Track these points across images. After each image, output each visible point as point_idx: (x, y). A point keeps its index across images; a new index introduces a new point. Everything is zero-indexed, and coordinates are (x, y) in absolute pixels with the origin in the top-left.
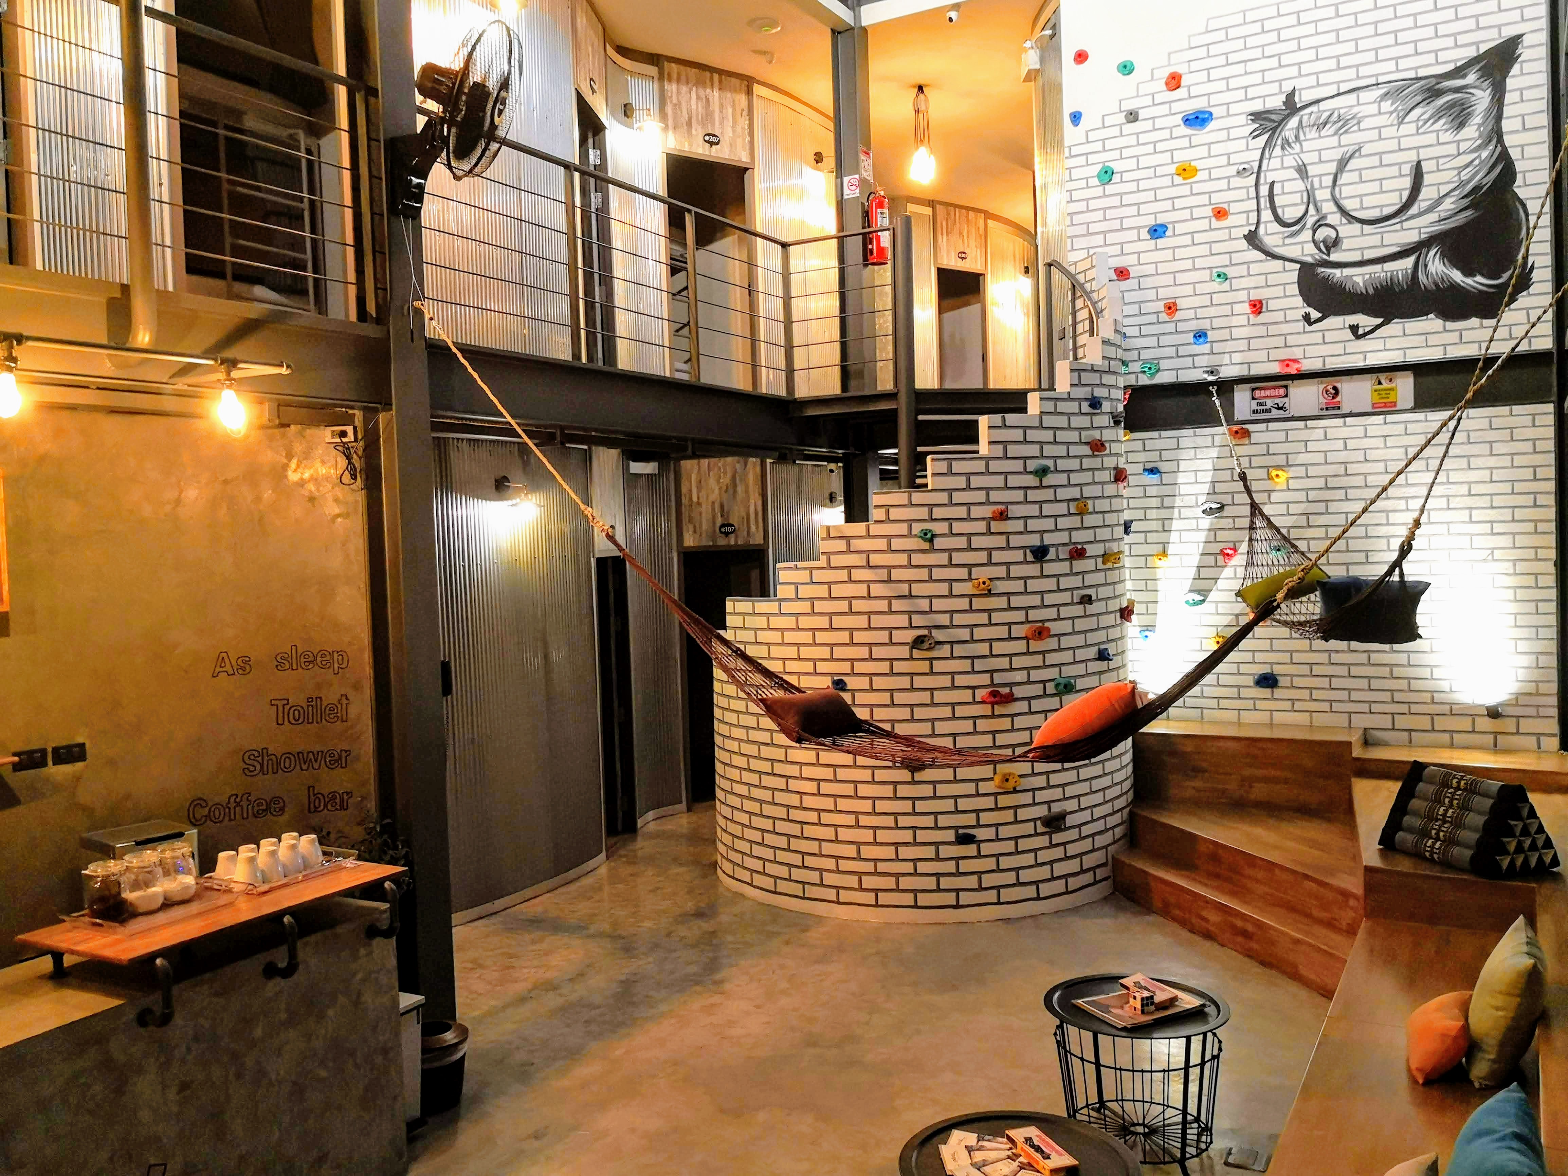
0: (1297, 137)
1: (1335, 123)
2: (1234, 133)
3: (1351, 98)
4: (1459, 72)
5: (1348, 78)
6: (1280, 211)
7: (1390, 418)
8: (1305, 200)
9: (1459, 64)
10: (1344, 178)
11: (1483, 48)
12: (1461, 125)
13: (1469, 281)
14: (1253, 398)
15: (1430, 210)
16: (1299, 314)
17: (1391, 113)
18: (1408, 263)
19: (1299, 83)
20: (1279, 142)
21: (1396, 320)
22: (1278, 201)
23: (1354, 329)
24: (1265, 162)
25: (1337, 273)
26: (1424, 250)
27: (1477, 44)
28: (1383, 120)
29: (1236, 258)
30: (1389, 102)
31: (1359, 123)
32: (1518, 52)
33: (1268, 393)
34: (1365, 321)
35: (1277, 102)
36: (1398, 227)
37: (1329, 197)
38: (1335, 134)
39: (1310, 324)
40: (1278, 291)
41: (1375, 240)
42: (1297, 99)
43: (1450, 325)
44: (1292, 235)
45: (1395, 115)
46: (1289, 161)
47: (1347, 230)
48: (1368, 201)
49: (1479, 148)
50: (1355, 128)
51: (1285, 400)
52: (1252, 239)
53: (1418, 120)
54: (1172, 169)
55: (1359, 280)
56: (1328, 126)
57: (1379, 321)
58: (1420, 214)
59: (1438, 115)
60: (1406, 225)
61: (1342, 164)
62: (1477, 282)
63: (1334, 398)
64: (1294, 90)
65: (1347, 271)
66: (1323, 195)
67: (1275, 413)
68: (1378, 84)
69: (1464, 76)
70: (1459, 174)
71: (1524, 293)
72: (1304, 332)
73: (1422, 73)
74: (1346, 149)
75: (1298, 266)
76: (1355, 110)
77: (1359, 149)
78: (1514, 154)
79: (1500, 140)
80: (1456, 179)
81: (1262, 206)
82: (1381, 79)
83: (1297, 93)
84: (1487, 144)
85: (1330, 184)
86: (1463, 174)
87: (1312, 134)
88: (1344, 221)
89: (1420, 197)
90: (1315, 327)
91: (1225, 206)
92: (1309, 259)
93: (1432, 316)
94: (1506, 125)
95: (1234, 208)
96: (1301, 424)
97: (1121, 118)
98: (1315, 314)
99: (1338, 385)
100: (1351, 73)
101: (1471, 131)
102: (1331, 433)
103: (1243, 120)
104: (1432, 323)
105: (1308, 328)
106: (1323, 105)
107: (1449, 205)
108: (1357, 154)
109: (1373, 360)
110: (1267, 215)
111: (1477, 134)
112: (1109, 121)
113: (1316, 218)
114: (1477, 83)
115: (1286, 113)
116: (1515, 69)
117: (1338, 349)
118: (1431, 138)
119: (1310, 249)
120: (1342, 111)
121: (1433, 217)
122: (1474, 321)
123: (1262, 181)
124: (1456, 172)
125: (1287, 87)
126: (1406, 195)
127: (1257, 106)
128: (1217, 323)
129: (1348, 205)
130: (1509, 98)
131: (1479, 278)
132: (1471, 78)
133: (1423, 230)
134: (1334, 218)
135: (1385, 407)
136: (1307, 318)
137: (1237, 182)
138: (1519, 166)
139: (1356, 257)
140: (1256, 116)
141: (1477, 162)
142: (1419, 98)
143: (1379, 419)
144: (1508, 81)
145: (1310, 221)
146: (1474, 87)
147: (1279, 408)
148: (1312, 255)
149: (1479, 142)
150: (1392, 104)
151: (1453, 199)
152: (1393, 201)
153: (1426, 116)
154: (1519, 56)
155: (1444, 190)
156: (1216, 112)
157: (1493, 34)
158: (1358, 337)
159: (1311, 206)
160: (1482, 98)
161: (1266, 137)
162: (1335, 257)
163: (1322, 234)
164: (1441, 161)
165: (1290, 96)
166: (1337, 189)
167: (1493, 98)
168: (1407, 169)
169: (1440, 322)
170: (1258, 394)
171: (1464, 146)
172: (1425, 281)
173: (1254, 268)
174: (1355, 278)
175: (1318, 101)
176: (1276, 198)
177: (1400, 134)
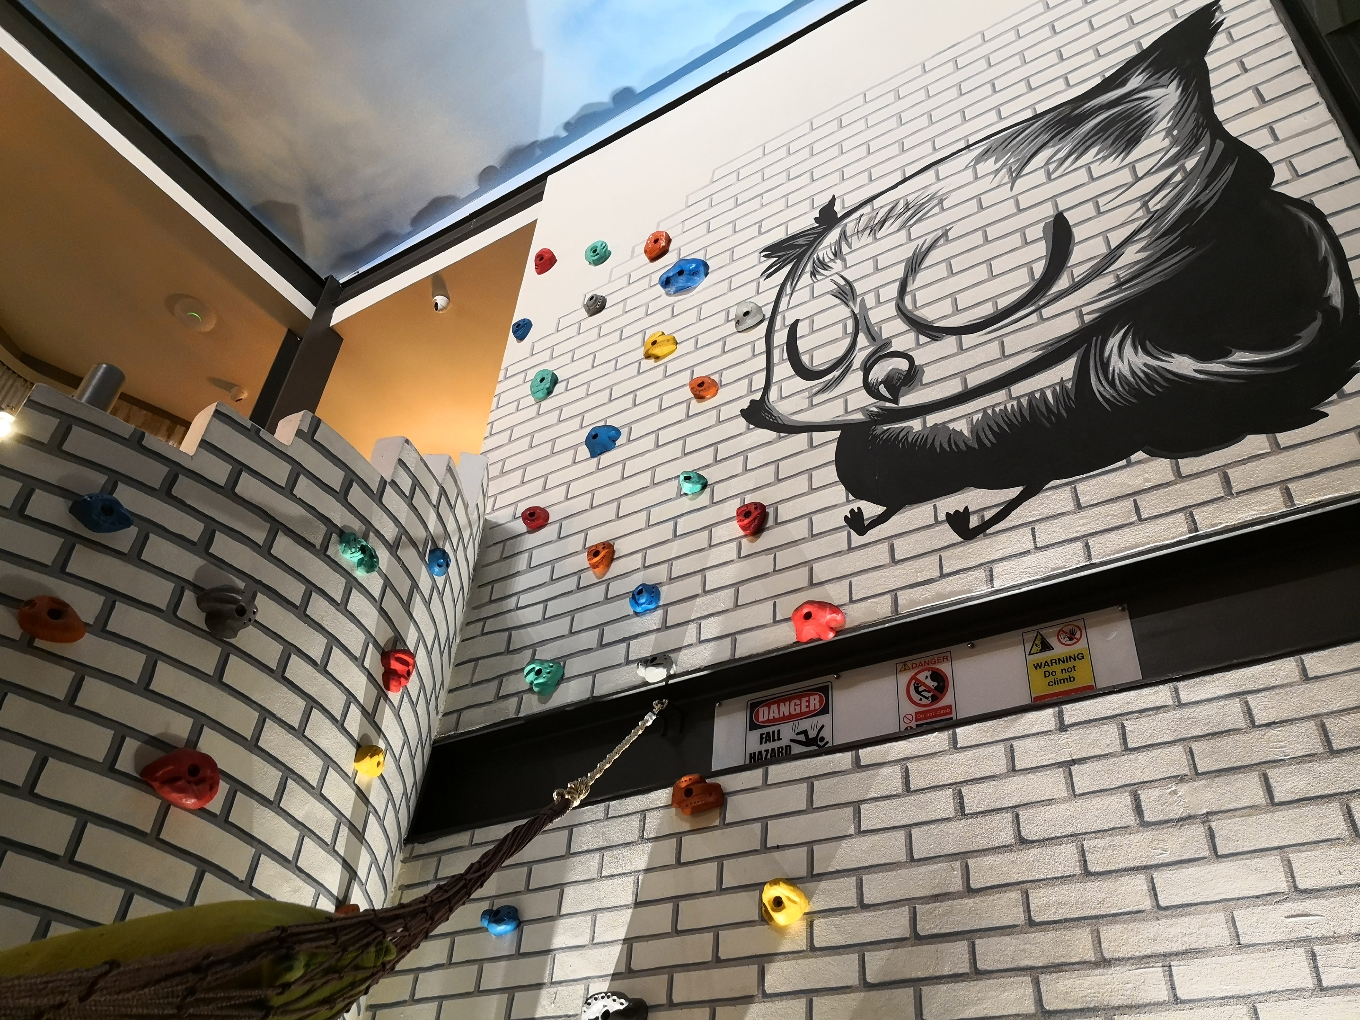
1: (900, 215)
5: (918, 158)
7: (1073, 712)
8: (850, 329)
14: (753, 726)
15: (1096, 273)
16: (838, 517)
17: (997, 172)
19: (840, 190)
20: (809, 268)
21: (1053, 483)
29: (725, 449)
31: (941, 202)
33: (785, 709)
34: (982, 500)
35: (806, 222)
39: (862, 531)
40: (800, 485)
43: (1188, 465)
44: (826, 388)
46: (825, 285)
50: (937, 209)
51: (824, 720)
54: (640, 353)
55: (962, 427)
58: (1076, 286)
63: (935, 699)
64: (833, 200)
70: (1145, 205)
72: (850, 549)
74: (920, 242)
75: (837, 434)
77: (945, 234)
78: (1256, 141)
86: (1151, 204)
90: (873, 534)
91: (715, 378)
94: (1224, 111)
95: (729, 376)
97: (581, 313)
98: (871, 510)
99: (945, 667)
100: (922, 151)
102: (920, 774)
103: (755, 259)
104: (1144, 469)
105: (857, 540)
109: (1010, 577)
110: (783, 369)
112: (566, 321)
114: (1150, 82)
116: (1219, 40)
117: (926, 568)
121: (1106, 282)
126: (1039, 269)
128: (680, 568)
130: (1217, 78)
131: (1240, 356)
132: (1135, 82)
133: (1085, 310)
137: (736, 340)
138: (1273, 155)
143: (1045, 718)
148: (863, 410)
150: (996, 162)
151: (1143, 244)
156: (713, 262)
157: (1163, 20)
164: (1101, 201)
169: (1163, 464)
170: (764, 714)
172: (1109, 392)
173: (754, 458)
177: (1016, 191)
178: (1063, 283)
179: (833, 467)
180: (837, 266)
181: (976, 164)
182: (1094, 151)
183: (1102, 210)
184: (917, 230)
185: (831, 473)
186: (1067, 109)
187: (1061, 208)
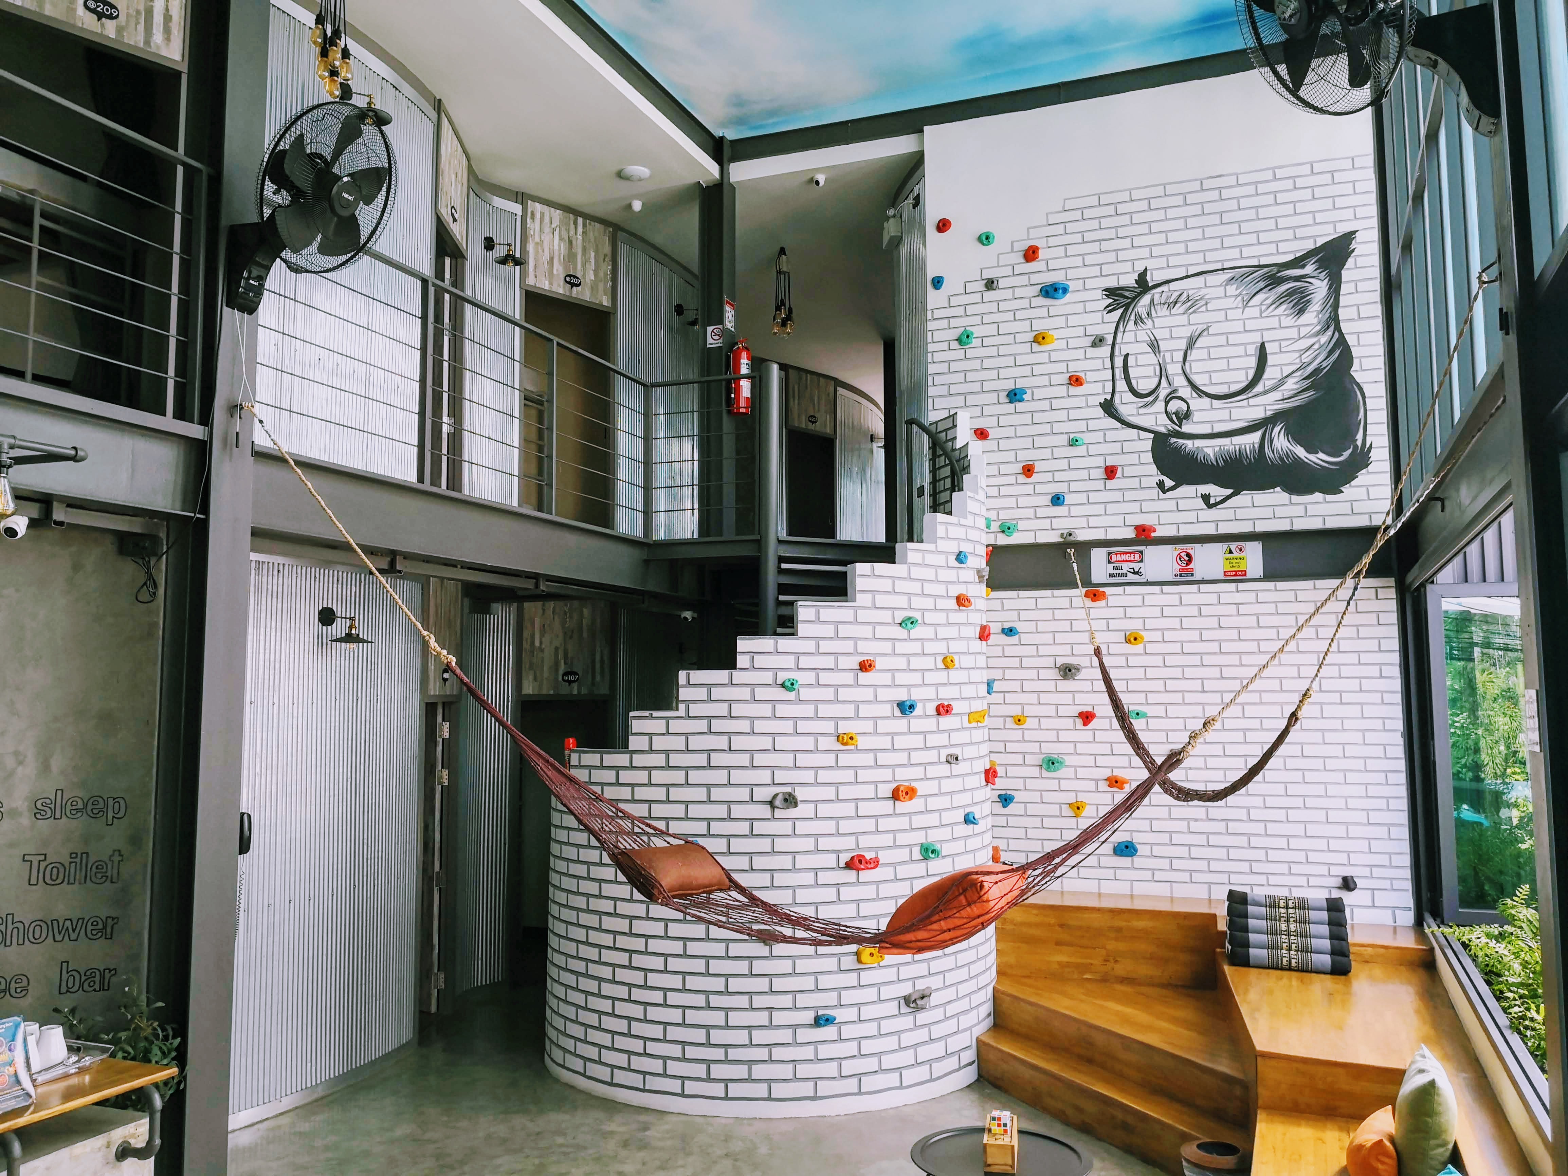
0: (1149, 314)
1: (1185, 303)
2: (1090, 306)
3: (1199, 281)
4: (1298, 262)
5: (1196, 263)
6: (1134, 382)
7: (1242, 586)
8: (1158, 373)
9: (1298, 255)
10: (1193, 355)
11: (1320, 242)
12: (1301, 312)
13: (1312, 457)
14: (1109, 562)
15: (1274, 388)
17: (1237, 296)
18: (1254, 438)
19: (1150, 264)
20: (1133, 317)
21: (1245, 492)
22: (1132, 372)
23: (1206, 498)
24: (1119, 335)
25: (1189, 444)
26: (1270, 426)
27: (1314, 237)
28: (1229, 303)
29: (1093, 425)
30: (1235, 286)
31: (1206, 304)
32: (1352, 247)
33: (1124, 557)
34: (1216, 491)
35: (1130, 280)
36: (1245, 403)
37: (1181, 372)
39: (1164, 492)
40: (1134, 459)
41: (1225, 414)
42: (1148, 278)
43: (1295, 499)
44: (1145, 406)
45: (1240, 298)
46: (1142, 336)
47: (1198, 404)
48: (1216, 378)
49: (1318, 333)
50: (1203, 309)
51: (1140, 564)
52: (1108, 408)
53: (1261, 304)
54: (1030, 336)
55: (1210, 452)
56: (1177, 306)
57: (1230, 491)
58: (1266, 392)
59: (1280, 300)
60: (1252, 401)
62: (1320, 458)
63: (1187, 565)
64: (1146, 270)
65: (1199, 443)
66: (1174, 369)
67: (1131, 578)
68: (1223, 269)
69: (1303, 267)
71: (1364, 471)
72: (1159, 499)
73: (1264, 261)
74: (1195, 327)
75: (1152, 436)
76: (1202, 292)
77: (1207, 329)
78: (1351, 340)
79: (1338, 328)
80: (1298, 361)
81: (1117, 376)
82: (1226, 265)
83: (1149, 273)
84: (1325, 330)
85: (1181, 359)
86: (1303, 357)
87: (1163, 311)
88: (1195, 395)
89: (1265, 376)
90: (1169, 494)
91: (1082, 375)
92: (1163, 430)
93: (1278, 489)
94: (1342, 314)
95: (1090, 377)
96: (1157, 589)
97: (980, 286)
98: (1169, 483)
99: (1191, 552)
100: (1199, 258)
101: (1312, 317)
102: (1186, 599)
103: (1099, 294)
104: (1277, 496)
105: (1162, 495)
106: (1173, 286)
107: (1292, 385)
108: (1205, 333)
109: (1225, 529)
110: (1121, 385)
111: (1315, 321)
112: (970, 287)
113: (1168, 391)
114: (1315, 274)
115: (1138, 290)
116: (1350, 262)
117: (1191, 517)
118: (1274, 323)
119: (1163, 420)
120: (1191, 292)
121: (1277, 395)
122: (1318, 496)
123: (1117, 352)
124: (1297, 355)
126: (1251, 374)
127: (1112, 283)
128: (1074, 486)
129: (1198, 380)
130: (1344, 289)
131: (1321, 455)
132: (1309, 269)
133: (1268, 408)
134: (1185, 392)
135: (1236, 575)
136: (1161, 485)
137: (1092, 352)
138: (1355, 352)
139: (1206, 429)
140: (1110, 292)
141: (1316, 346)
142: (1262, 284)
143: (1232, 586)
144: (1344, 273)
145: (1163, 393)
146: (1313, 277)
147: (1135, 573)
148: (1165, 426)
149: (1318, 328)
150: (1237, 289)
151: (1296, 380)
152: (1241, 379)
153: (1269, 301)
154: (1353, 250)
155: (1287, 370)
156: (1072, 286)
157: (1329, 229)
158: (1210, 506)
159: (1164, 380)
160: (1320, 288)
162: (1186, 428)
163: (1175, 405)
164: (1284, 344)
166: (1187, 364)
167: (1330, 288)
168: (1253, 350)
169: (1286, 495)
170: (1114, 558)
171: (1304, 331)
172: (1271, 455)
173: (1110, 436)
174: (1205, 450)
176: (1130, 369)
177: (1245, 316)
178: (1259, 388)
179: (1150, 454)
180: (1149, 323)
181: (1226, 285)
182: (1284, 307)
183: (1283, 350)
184: (1194, 318)
185: (1149, 458)
186: (1275, 269)
187: (1264, 340)
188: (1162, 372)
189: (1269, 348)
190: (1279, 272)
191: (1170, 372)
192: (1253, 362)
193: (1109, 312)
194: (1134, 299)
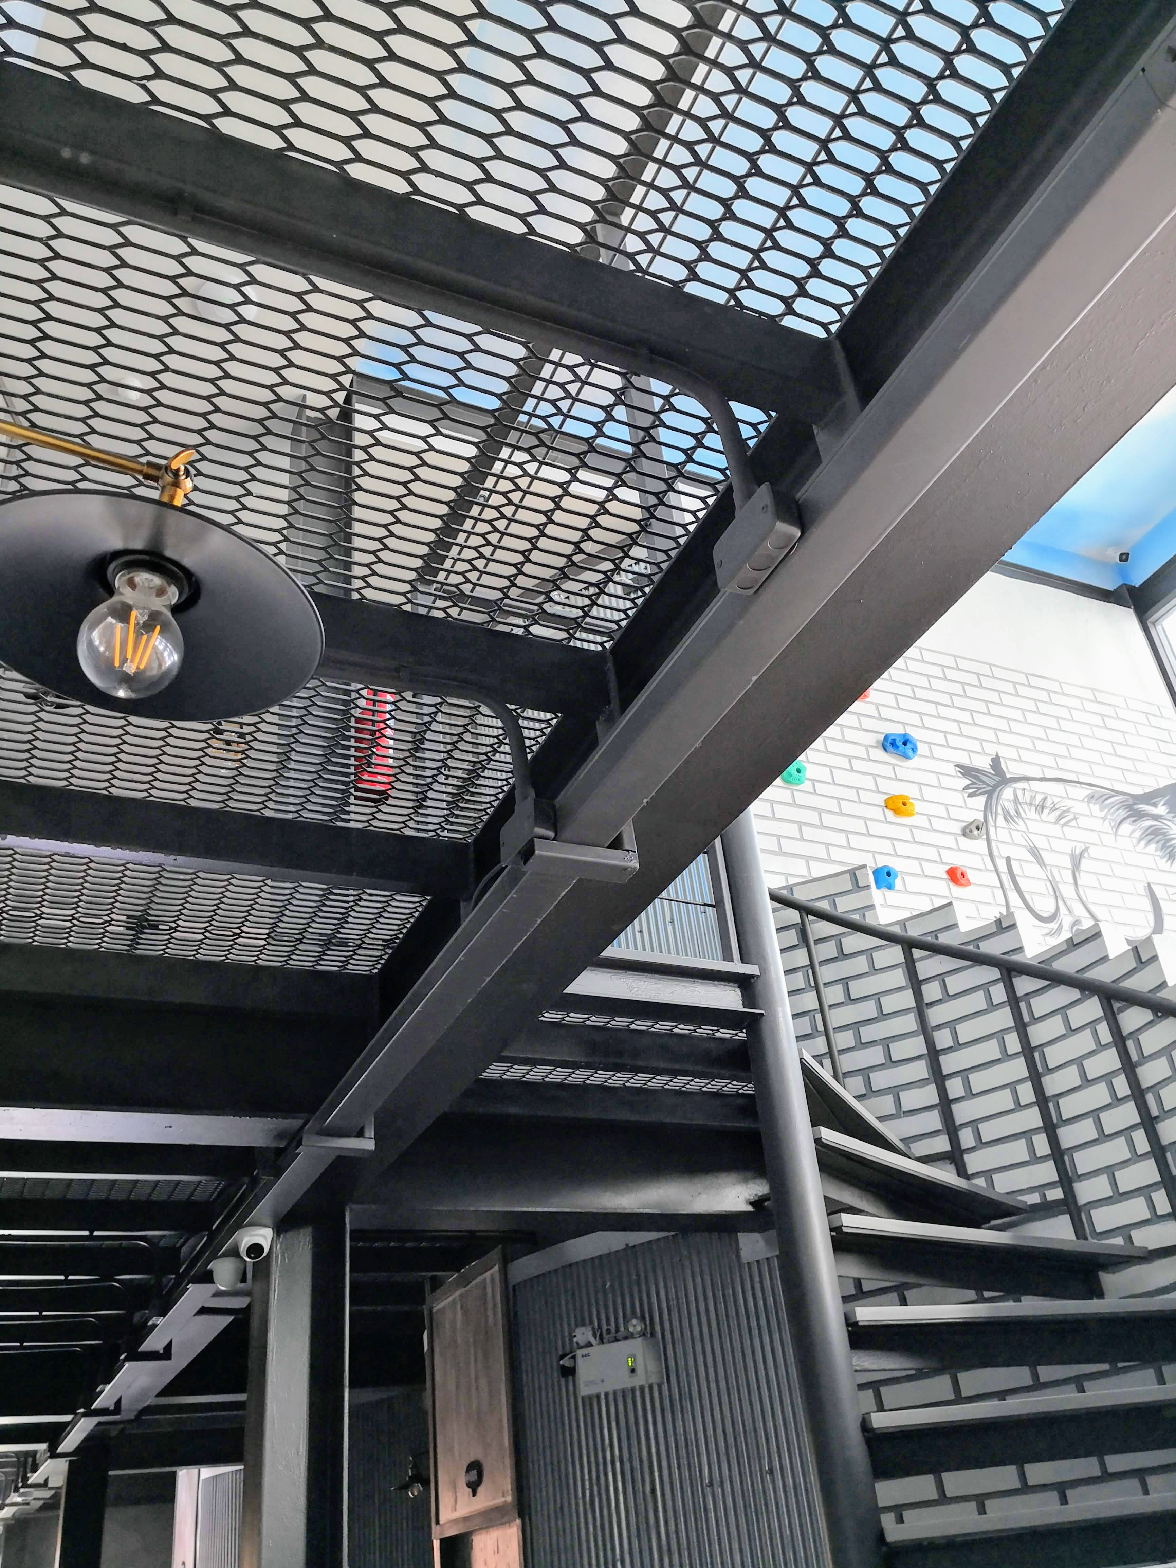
0: (1017, 811)
20: (1000, 811)
31: (1075, 819)
38: (1056, 822)
45: (1107, 822)
50: (1073, 823)
56: (1046, 811)
61: (1076, 861)
77: (1086, 850)
87: (1031, 813)
100: (1050, 761)
103: (951, 770)
108: (1086, 855)
120: (1056, 800)
125: (992, 750)
132: (1161, 810)
137: (964, 842)
140: (966, 771)
142: (1123, 813)
161: (982, 799)
165: (996, 762)
175: (1027, 779)
181: (1089, 802)
188: (1057, 894)
189: (1159, 892)
190: (1135, 804)
191: (1065, 895)
192: (1147, 905)
193: (970, 795)
194: (995, 787)
